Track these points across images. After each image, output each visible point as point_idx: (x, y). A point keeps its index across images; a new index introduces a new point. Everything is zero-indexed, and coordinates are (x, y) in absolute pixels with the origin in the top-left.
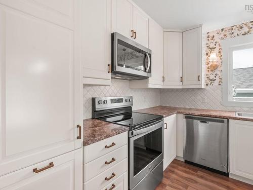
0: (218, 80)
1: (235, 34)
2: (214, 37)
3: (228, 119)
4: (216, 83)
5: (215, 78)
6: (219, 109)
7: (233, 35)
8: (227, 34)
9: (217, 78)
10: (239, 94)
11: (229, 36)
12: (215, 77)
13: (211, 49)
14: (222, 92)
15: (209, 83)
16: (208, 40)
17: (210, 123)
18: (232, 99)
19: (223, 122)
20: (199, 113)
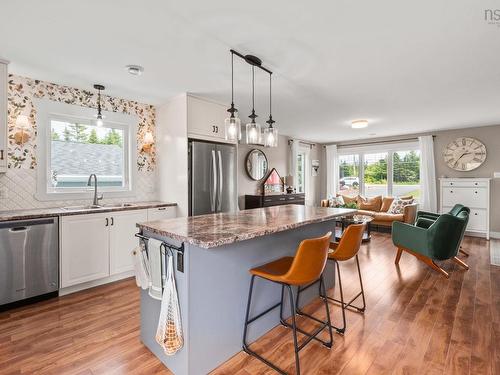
0: (29, 160)
1: (56, 97)
2: (21, 86)
3: (57, 216)
4: (26, 165)
5: (23, 157)
6: (30, 207)
7: (53, 97)
8: (45, 92)
9: (28, 156)
10: (61, 184)
11: (47, 97)
12: (25, 154)
13: (16, 105)
14: (36, 179)
15: (13, 164)
16: (11, 88)
17: (29, 229)
18: (52, 189)
19: (52, 222)
20: (10, 216)
